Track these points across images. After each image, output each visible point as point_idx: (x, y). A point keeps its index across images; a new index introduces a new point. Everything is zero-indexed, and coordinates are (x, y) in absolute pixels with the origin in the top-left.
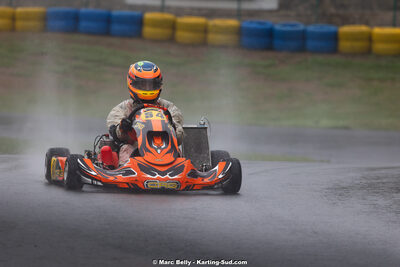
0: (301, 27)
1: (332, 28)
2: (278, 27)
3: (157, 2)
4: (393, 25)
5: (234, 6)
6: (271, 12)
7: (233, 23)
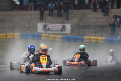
0: (76, 37)
1: (82, 37)
2: (70, 37)
3: (44, 32)
4: (95, 36)
5: (61, 32)
6: (69, 34)
7: (61, 36)
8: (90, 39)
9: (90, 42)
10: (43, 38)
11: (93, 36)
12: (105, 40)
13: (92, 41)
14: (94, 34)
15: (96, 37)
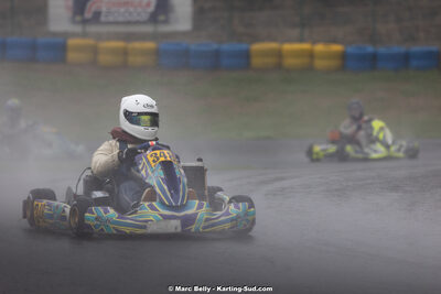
0: (215, 46)
1: (243, 46)
2: (192, 47)
3: (78, 29)
4: (301, 40)
5: (149, 29)
6: (184, 34)
7: (150, 45)
8: (279, 54)
9: (279, 67)
10: (72, 56)
11: (290, 41)
12: (344, 56)
13: (289, 62)
14: (296, 32)
15: (306, 46)
